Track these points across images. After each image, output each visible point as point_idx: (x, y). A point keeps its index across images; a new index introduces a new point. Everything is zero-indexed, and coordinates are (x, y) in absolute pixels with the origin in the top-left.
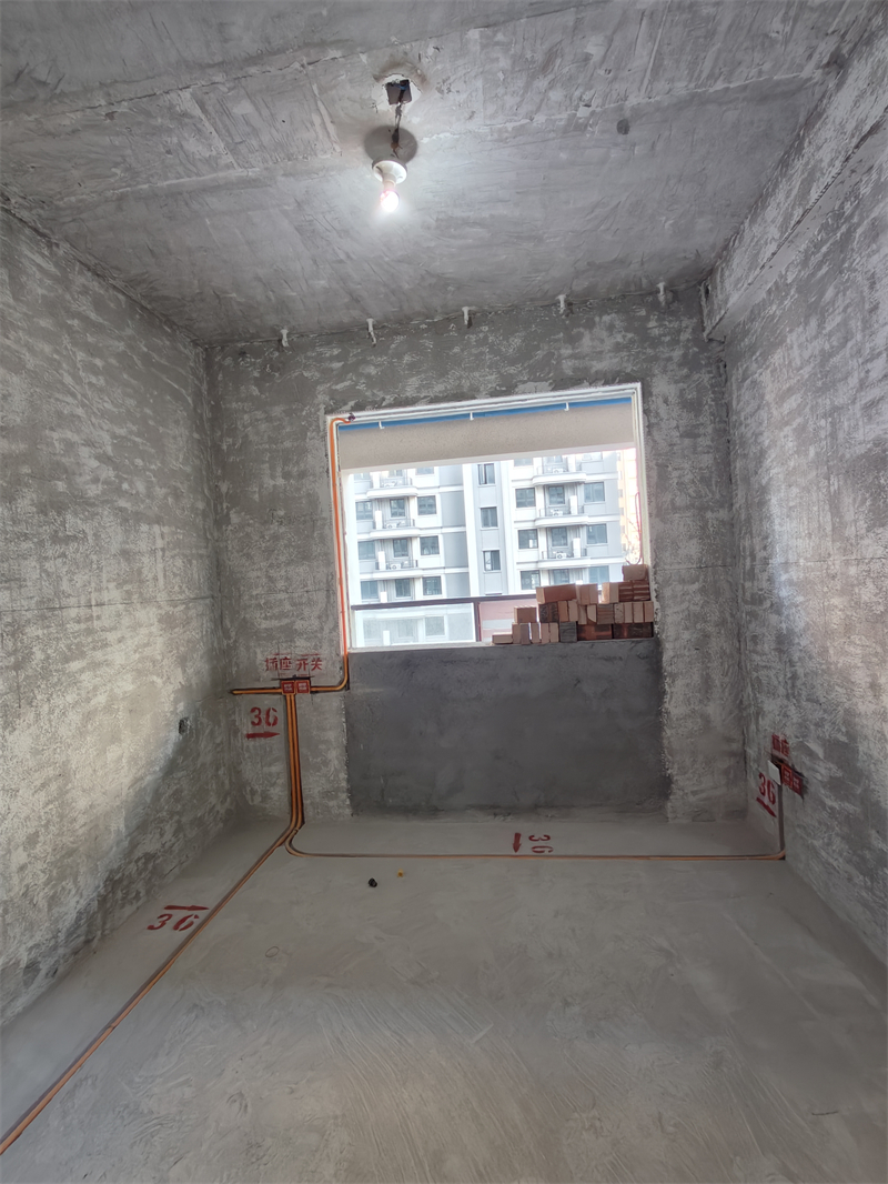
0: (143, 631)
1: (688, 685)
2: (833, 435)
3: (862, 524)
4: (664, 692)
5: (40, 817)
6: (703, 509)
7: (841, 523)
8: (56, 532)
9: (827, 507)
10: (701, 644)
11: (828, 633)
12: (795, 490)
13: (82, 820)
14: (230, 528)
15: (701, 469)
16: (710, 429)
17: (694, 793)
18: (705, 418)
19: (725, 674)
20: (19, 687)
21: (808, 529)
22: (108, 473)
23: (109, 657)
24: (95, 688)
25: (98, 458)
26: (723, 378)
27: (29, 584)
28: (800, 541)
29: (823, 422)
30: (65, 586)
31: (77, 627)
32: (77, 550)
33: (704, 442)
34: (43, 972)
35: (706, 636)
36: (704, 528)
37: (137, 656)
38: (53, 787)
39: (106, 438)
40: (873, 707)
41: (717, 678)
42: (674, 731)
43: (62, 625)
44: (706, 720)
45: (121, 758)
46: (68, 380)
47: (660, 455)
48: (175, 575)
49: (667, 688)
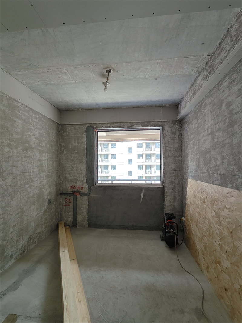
0: (42, 178)
1: (170, 198)
3: (203, 165)
4: (165, 200)
5: (16, 221)
6: (175, 157)
7: (200, 164)
8: (25, 155)
9: (198, 160)
10: (174, 189)
12: (193, 155)
13: (25, 223)
14: (63, 154)
15: (175, 148)
16: (178, 139)
18: (176, 136)
19: (179, 196)
20: (15, 190)
21: (195, 164)
22: (37, 142)
23: (34, 184)
24: (30, 192)
25: (35, 138)
26: (181, 127)
27: (19, 167)
28: (193, 167)
29: (197, 142)
30: (26, 168)
31: (28, 177)
32: (29, 159)
33: (176, 141)
34: (14, 258)
35: (175, 187)
36: (175, 161)
37: (40, 184)
38: (20, 214)
39: (37, 133)
43: (25, 177)
45: (34, 208)
46: (31, 121)
47: (166, 144)
48: (50, 165)
49: (165, 198)
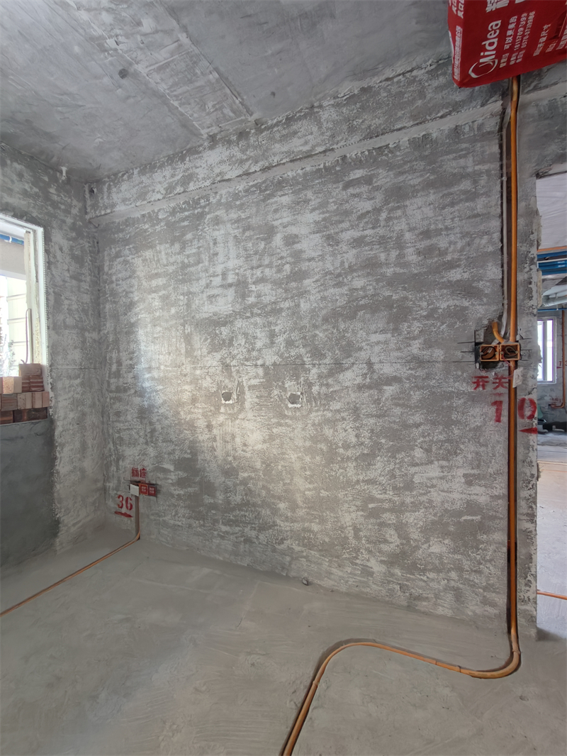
1: (72, 450)
2: (188, 305)
3: (205, 351)
4: (56, 458)
6: (83, 330)
7: (191, 348)
9: (182, 340)
10: (80, 421)
11: (180, 404)
12: (159, 329)
15: (82, 303)
16: (88, 279)
17: (74, 525)
18: (85, 271)
19: (94, 439)
21: (168, 350)
26: (97, 249)
28: (161, 357)
29: (182, 297)
33: (85, 286)
35: (84, 414)
36: (84, 342)
40: (207, 436)
41: (90, 442)
42: (61, 485)
44: (83, 471)
47: (56, 286)
49: (58, 454)
